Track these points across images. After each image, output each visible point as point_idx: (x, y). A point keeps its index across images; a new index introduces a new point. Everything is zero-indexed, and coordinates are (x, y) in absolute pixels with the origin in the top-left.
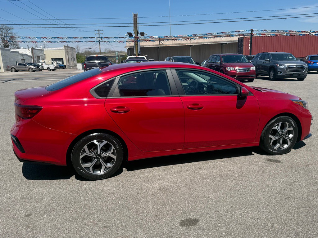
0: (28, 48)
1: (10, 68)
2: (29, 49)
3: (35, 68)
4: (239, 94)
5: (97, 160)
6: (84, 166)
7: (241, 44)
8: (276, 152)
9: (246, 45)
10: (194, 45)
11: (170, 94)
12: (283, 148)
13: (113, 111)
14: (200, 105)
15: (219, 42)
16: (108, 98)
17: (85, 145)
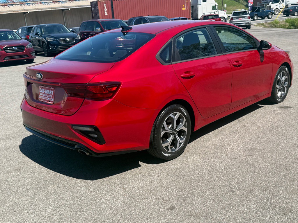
4: (258, 48)
5: (173, 136)
6: (164, 145)
7: (95, 9)
8: (280, 100)
9: (101, 10)
10: (29, 12)
11: (216, 53)
12: (283, 96)
13: (183, 77)
14: (240, 62)
15: (60, 8)
16: (173, 63)
17: (164, 121)
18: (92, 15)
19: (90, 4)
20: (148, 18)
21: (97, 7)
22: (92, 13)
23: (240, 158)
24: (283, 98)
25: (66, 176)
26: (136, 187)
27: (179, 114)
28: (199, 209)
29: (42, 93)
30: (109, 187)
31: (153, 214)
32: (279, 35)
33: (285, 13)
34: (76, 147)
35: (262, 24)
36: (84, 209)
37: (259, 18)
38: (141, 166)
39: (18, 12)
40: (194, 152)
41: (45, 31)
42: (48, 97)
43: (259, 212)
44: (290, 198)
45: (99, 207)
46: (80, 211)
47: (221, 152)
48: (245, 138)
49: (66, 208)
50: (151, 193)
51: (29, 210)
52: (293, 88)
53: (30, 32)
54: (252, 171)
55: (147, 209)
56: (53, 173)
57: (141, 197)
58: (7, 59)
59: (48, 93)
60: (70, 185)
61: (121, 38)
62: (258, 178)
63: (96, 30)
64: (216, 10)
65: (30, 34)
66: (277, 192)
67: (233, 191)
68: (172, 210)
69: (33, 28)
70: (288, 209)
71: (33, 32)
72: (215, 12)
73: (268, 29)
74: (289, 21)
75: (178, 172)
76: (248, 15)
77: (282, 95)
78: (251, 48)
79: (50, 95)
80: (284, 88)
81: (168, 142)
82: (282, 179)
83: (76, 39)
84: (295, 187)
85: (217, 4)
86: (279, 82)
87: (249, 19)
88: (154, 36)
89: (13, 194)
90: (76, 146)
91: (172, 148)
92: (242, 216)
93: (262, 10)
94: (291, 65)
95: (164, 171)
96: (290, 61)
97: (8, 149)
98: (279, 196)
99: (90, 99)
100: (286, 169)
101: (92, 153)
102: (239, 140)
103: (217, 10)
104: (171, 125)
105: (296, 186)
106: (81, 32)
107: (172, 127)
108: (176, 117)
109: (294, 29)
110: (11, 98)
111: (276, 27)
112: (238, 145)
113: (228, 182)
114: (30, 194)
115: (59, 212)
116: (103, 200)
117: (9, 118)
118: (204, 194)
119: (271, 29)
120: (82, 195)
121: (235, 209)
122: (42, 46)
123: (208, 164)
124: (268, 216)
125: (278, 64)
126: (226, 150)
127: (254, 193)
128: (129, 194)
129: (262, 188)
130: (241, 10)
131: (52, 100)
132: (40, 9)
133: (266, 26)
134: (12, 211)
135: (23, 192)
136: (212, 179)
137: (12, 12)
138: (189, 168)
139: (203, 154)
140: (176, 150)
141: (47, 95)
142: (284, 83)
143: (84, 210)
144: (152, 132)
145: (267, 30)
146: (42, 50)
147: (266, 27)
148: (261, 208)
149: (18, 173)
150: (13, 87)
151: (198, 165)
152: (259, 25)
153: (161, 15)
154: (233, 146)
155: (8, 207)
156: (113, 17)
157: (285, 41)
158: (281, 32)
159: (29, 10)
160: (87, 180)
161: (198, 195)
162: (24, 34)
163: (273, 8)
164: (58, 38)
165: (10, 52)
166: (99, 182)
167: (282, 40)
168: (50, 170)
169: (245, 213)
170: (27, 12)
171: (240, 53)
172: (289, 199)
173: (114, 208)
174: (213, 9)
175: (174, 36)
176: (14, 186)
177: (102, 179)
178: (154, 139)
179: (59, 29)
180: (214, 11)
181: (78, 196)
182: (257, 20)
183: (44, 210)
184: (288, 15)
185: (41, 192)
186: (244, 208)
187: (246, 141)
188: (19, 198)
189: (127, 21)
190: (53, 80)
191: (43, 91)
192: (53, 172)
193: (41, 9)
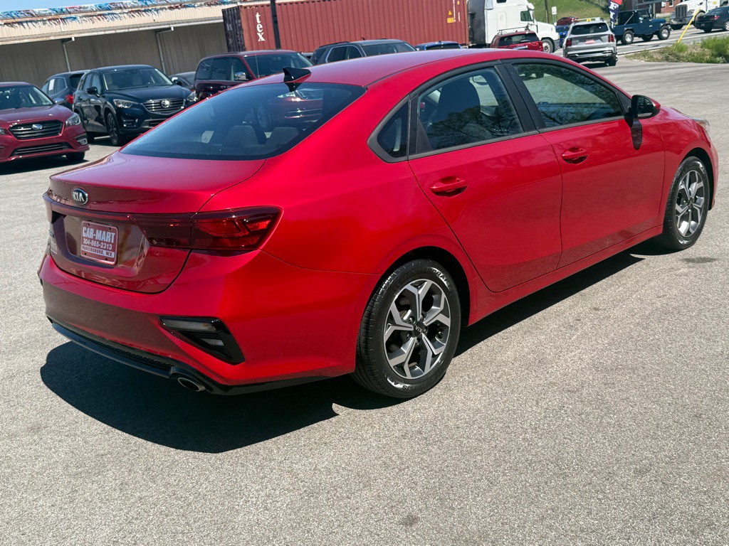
4: (626, 115)
5: (416, 338)
6: (393, 362)
7: (234, 26)
8: (685, 242)
9: (249, 29)
10: (75, 38)
11: (521, 129)
12: (692, 232)
13: (437, 192)
14: (582, 150)
15: (149, 26)
16: (411, 157)
17: (392, 301)
18: (228, 42)
19: (221, 15)
20: (362, 47)
21: (239, 21)
22: (227, 35)
23: (585, 391)
24: (693, 237)
25: (150, 443)
26: (323, 468)
27: (428, 284)
28: (477, 523)
29: (88, 239)
30: (257, 468)
31: (364, 536)
32: (686, 78)
33: (700, 24)
34: (173, 370)
35: (645, 54)
36: (193, 526)
37: (636, 39)
38: (338, 415)
39: (48, 39)
40: (469, 378)
41: (111, 83)
42: (103, 249)
43: (629, 527)
44: (707, 491)
45: (230, 521)
46: (183, 533)
47: (537, 376)
48: (596, 340)
49: (149, 524)
50: (360, 482)
51: (58, 529)
52: (719, 210)
53: (76, 87)
54: (613, 422)
55: (349, 524)
56: (119, 436)
57: (335, 495)
58: (19, 154)
59: (103, 238)
60: (159, 467)
61: (297, 96)
62: (627, 442)
63: (235, 77)
64: (531, 23)
65: (76, 92)
66: (674, 476)
67: (565, 476)
68: (411, 525)
69: (83, 77)
70: (702, 521)
71: (83, 85)
72: (527, 27)
73: (658, 65)
74: (711, 45)
75: (429, 429)
76: (609, 32)
77: (691, 230)
78: (609, 115)
79: (107, 243)
80: (694, 211)
81: (403, 353)
82: (687, 443)
83: (187, 102)
84: (721, 462)
85: (533, 8)
86: (681, 196)
87: (611, 43)
88: (363, 90)
89: (19, 491)
90: (172, 368)
91: (414, 367)
92: (586, 539)
93: (645, 18)
94: (711, 154)
95: (394, 426)
96: (710, 146)
97: (12, 377)
98: (680, 486)
99: (205, 251)
100: (698, 416)
101: (213, 386)
102: (582, 346)
103: (533, 21)
104: (410, 311)
105: (723, 460)
106: (199, 85)
107: (413, 317)
108: (421, 293)
109: (724, 63)
110: (26, 251)
111: (679, 59)
112: (580, 358)
113: (554, 453)
114: (61, 489)
115: (132, 536)
116: (241, 503)
117: (18, 300)
118: (491, 483)
119: (667, 65)
120: (187, 490)
121: (570, 520)
122: (104, 121)
123: (502, 406)
124: (651, 539)
125: (679, 152)
126: (550, 370)
127: (616, 481)
128: (304, 486)
129: (638, 467)
130: (592, 20)
131: (113, 255)
132: (101, 31)
133: (655, 57)
134: (16, 534)
135: (46, 485)
136: (513, 445)
137: (34, 38)
138: (456, 417)
139: (491, 381)
140: (424, 374)
141: (100, 243)
142: (696, 199)
143: (192, 529)
144: (363, 330)
145: (656, 68)
146: (104, 129)
147: (654, 61)
148: (635, 517)
149: (36, 437)
150: (31, 223)
151: (478, 411)
152: (636, 56)
153: (396, 38)
154: (566, 361)
155: (7, 523)
156: (278, 46)
157: (700, 94)
158: (690, 72)
159: (76, 32)
160: (203, 452)
161: (477, 488)
162: (60, 92)
163: (691, 12)
164: (142, 99)
165: (25, 136)
166: (231, 458)
167: (694, 91)
168: (113, 430)
169: (594, 531)
170: (71, 39)
171: (586, 126)
172: (705, 494)
173: (266, 523)
174: (522, 20)
175: (412, 91)
176: (22, 471)
177: (239, 450)
178: (366, 347)
179: (145, 78)
180: (525, 23)
181: (180, 493)
182: (632, 43)
183: (94, 529)
184: (708, 31)
185: (90, 485)
186: (592, 519)
187: (599, 347)
188: (33, 501)
189: (311, 54)
190: (115, 207)
191: (92, 233)
192: (120, 432)
193: (105, 31)
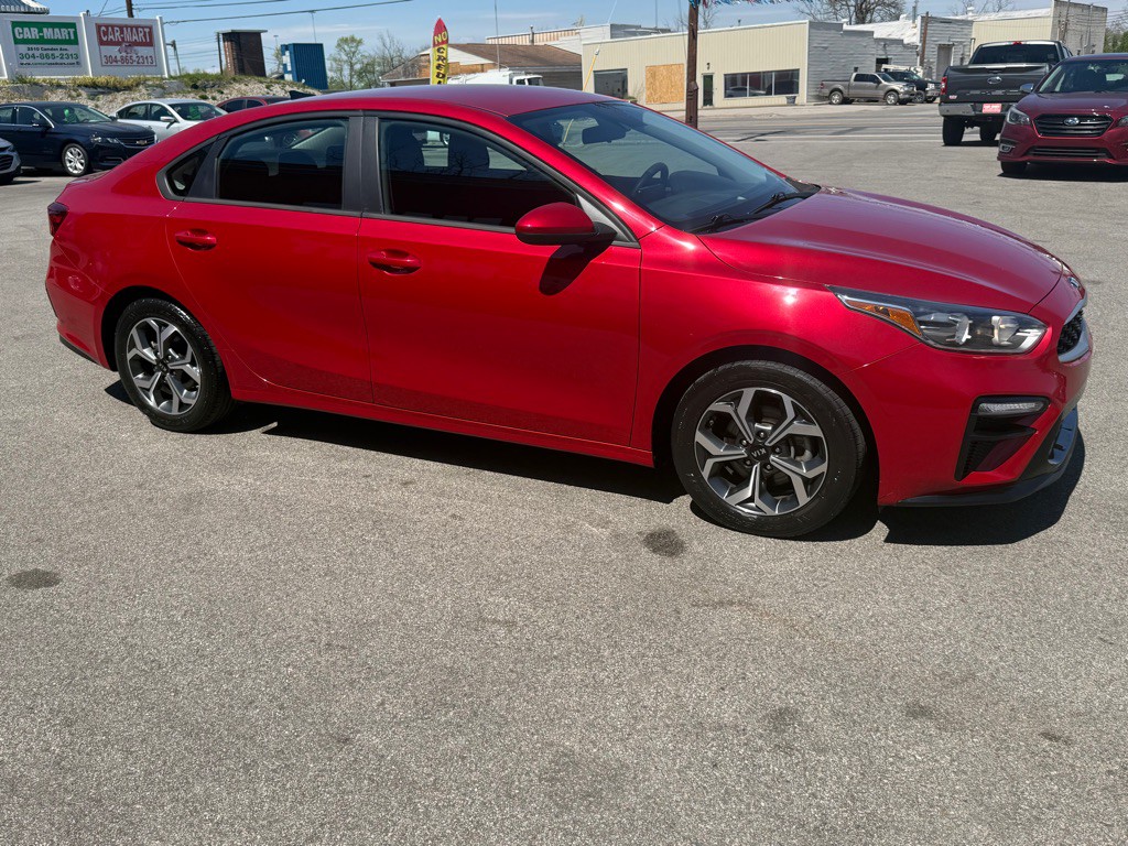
0: (915, 17)
1: (827, 92)
2: (914, 22)
3: (906, 93)
5: (159, 374)
6: (139, 383)
27: (171, 328)
81: (149, 381)
107: (157, 352)
140: (172, 413)
